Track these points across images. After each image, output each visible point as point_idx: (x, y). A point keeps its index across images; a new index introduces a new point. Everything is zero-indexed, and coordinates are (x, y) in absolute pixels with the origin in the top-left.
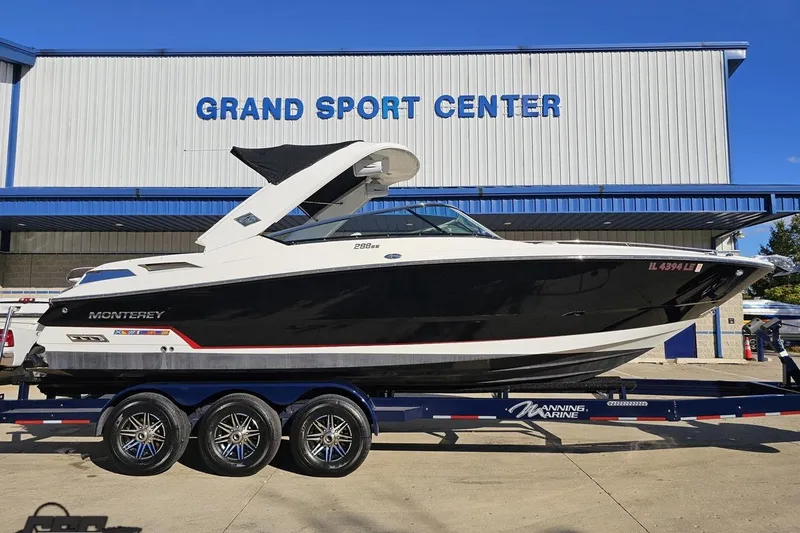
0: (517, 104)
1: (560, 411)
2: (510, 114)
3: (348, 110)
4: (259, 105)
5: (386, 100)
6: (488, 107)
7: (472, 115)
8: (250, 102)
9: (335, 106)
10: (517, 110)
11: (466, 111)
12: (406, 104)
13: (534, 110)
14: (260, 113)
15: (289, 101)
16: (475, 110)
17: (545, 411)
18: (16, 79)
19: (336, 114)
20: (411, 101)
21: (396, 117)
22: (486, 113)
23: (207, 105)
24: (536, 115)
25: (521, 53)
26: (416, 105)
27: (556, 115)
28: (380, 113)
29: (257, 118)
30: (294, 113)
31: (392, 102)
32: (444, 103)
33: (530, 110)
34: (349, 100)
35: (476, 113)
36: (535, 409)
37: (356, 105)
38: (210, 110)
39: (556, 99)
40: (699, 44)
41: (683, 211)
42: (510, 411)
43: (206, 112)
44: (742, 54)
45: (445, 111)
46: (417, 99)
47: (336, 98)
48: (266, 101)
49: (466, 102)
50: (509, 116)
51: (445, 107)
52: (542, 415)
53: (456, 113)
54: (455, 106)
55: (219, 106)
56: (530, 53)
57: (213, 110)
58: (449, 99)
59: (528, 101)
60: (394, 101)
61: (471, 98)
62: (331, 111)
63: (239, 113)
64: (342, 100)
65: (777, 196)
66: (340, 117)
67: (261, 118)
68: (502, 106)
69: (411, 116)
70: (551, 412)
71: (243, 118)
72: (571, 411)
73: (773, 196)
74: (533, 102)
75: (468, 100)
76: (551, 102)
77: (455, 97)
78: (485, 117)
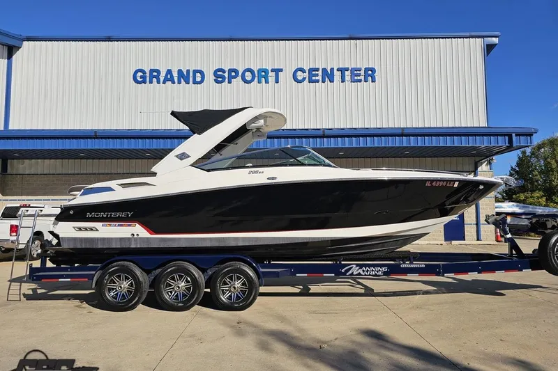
0: (348, 73)
2: (343, 81)
3: (235, 77)
4: (175, 74)
5: (259, 71)
6: (328, 75)
7: (318, 81)
8: (169, 72)
9: (226, 75)
10: (348, 77)
11: (314, 78)
12: (273, 74)
13: (359, 78)
14: (176, 79)
15: (195, 72)
16: (320, 78)
18: (10, 57)
19: (227, 80)
20: (277, 71)
21: (267, 82)
22: (327, 79)
23: (140, 74)
24: (360, 81)
25: (350, 39)
26: (281, 73)
27: (373, 81)
28: (256, 79)
29: (174, 83)
30: (198, 79)
31: (265, 72)
32: (299, 73)
33: (356, 78)
34: (236, 71)
35: (321, 80)
37: (240, 74)
39: (373, 70)
40: (468, 34)
41: (463, 145)
43: (139, 79)
44: (495, 40)
45: (300, 78)
46: (281, 70)
48: (180, 71)
49: (314, 73)
50: (342, 82)
51: (300, 75)
53: (307, 79)
54: (306, 75)
55: (148, 75)
56: (356, 39)
57: (144, 77)
58: (302, 70)
59: (355, 72)
60: (266, 71)
61: (317, 70)
62: (223, 78)
63: (162, 79)
64: (231, 71)
65: (517, 135)
66: (230, 82)
67: (176, 83)
68: (337, 75)
69: (277, 82)
71: (164, 83)
73: (514, 135)
74: (358, 72)
75: (315, 71)
76: (370, 72)
77: (307, 69)
78: (326, 82)
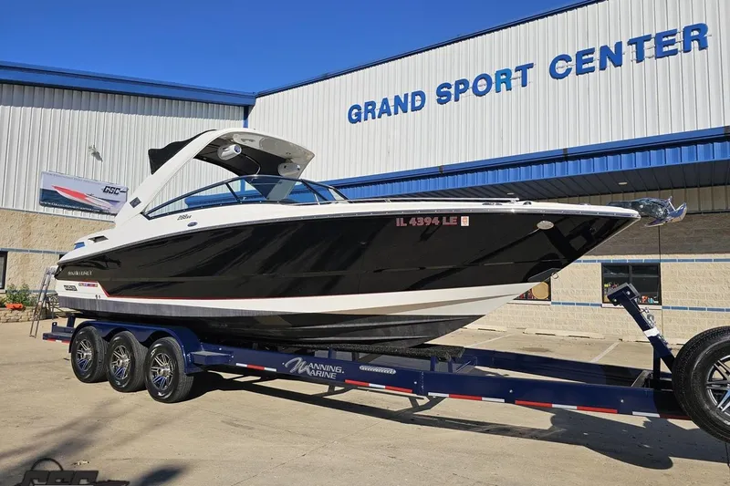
3: (464, 91)
4: (391, 103)
5: (499, 74)
6: (612, 56)
7: (592, 70)
8: (385, 101)
9: (452, 91)
10: (649, 52)
12: (519, 73)
13: (672, 48)
14: (392, 109)
15: (415, 94)
16: (596, 63)
18: (246, 117)
19: (453, 97)
20: (523, 69)
21: (509, 89)
22: (609, 63)
23: (355, 111)
24: (674, 52)
26: (530, 71)
27: (703, 46)
28: (493, 87)
29: (390, 114)
30: (418, 104)
31: (505, 74)
32: (560, 64)
33: (666, 49)
34: (465, 82)
35: (598, 66)
37: (471, 85)
38: (357, 114)
39: (702, 28)
43: (354, 117)
45: (561, 71)
46: (531, 66)
47: (453, 83)
48: (397, 98)
49: (585, 57)
53: (574, 70)
54: (572, 64)
55: (363, 110)
57: (358, 115)
58: (566, 58)
59: (663, 40)
60: (507, 73)
61: (592, 51)
62: (448, 94)
63: (377, 113)
64: (458, 83)
66: (457, 100)
67: (393, 114)
69: (524, 84)
71: (379, 117)
74: (670, 38)
75: (587, 54)
76: (695, 33)
77: (572, 55)
78: (608, 68)
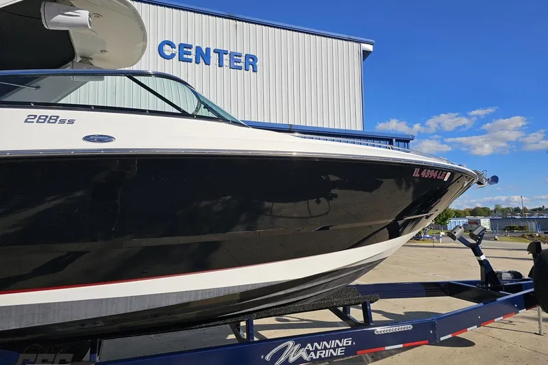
0: (226, 57)
1: (325, 348)
2: (221, 65)
6: (203, 56)
7: (190, 61)
10: (226, 63)
11: (185, 56)
13: (238, 64)
16: (193, 57)
17: (308, 352)
22: (201, 60)
24: (240, 68)
25: (229, 18)
32: (167, 47)
33: (235, 64)
35: (194, 60)
36: (298, 351)
40: (346, 36)
42: (268, 358)
44: (370, 48)
45: (168, 53)
49: (185, 49)
50: (220, 66)
51: (167, 50)
52: (305, 357)
53: (177, 56)
54: (176, 50)
56: (236, 20)
58: (171, 44)
59: (234, 57)
61: (190, 47)
65: (396, 140)
68: (214, 57)
70: (316, 351)
72: (338, 346)
74: (238, 58)
75: (187, 48)
76: (251, 60)
77: (177, 44)
78: (201, 64)
